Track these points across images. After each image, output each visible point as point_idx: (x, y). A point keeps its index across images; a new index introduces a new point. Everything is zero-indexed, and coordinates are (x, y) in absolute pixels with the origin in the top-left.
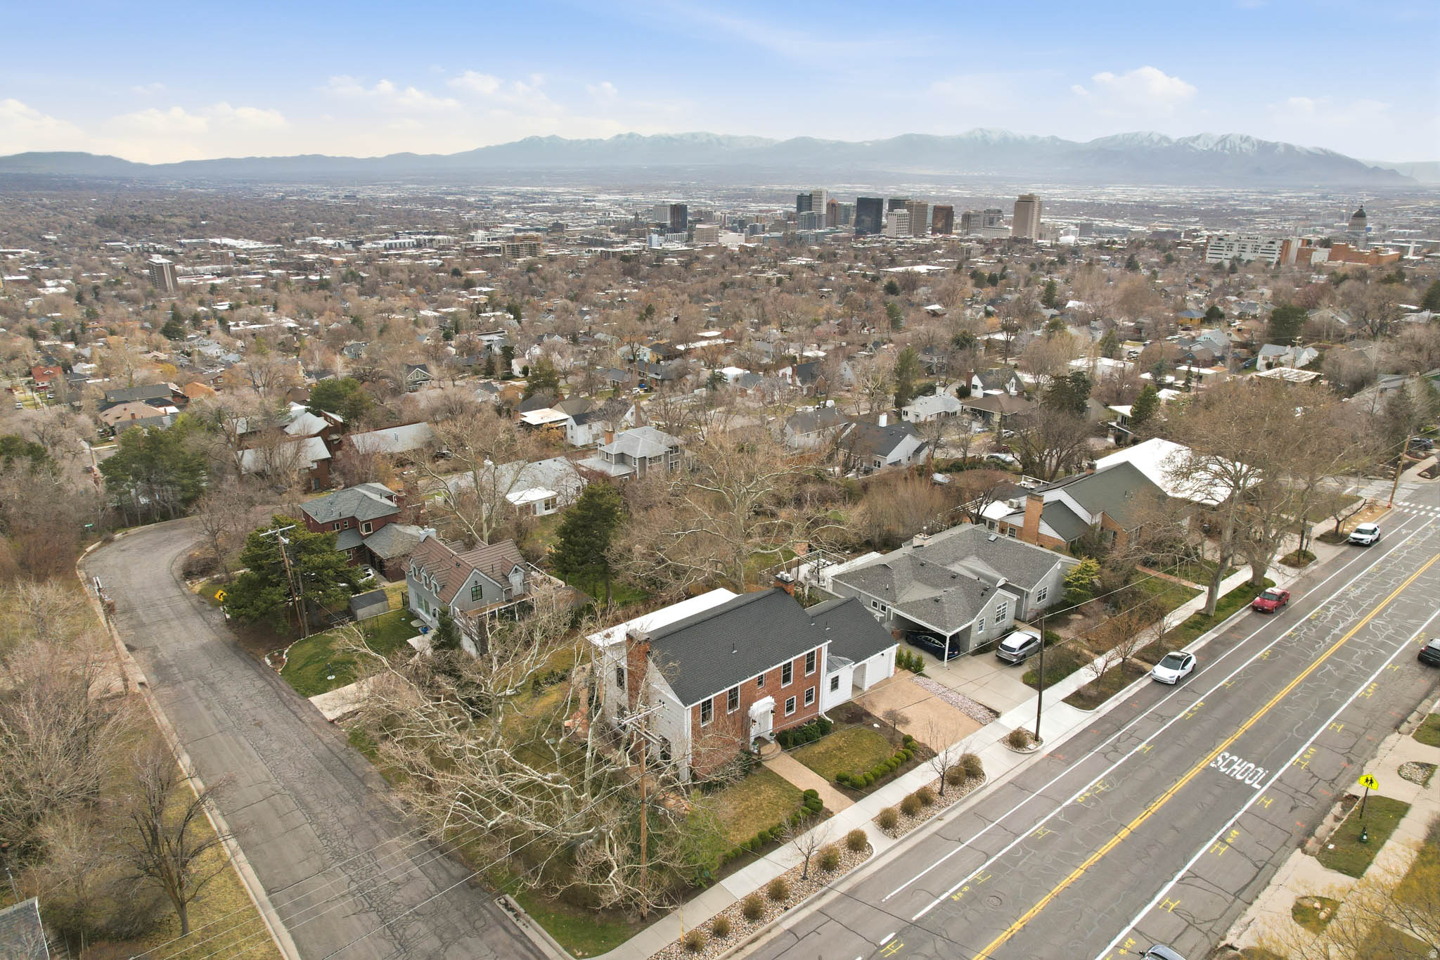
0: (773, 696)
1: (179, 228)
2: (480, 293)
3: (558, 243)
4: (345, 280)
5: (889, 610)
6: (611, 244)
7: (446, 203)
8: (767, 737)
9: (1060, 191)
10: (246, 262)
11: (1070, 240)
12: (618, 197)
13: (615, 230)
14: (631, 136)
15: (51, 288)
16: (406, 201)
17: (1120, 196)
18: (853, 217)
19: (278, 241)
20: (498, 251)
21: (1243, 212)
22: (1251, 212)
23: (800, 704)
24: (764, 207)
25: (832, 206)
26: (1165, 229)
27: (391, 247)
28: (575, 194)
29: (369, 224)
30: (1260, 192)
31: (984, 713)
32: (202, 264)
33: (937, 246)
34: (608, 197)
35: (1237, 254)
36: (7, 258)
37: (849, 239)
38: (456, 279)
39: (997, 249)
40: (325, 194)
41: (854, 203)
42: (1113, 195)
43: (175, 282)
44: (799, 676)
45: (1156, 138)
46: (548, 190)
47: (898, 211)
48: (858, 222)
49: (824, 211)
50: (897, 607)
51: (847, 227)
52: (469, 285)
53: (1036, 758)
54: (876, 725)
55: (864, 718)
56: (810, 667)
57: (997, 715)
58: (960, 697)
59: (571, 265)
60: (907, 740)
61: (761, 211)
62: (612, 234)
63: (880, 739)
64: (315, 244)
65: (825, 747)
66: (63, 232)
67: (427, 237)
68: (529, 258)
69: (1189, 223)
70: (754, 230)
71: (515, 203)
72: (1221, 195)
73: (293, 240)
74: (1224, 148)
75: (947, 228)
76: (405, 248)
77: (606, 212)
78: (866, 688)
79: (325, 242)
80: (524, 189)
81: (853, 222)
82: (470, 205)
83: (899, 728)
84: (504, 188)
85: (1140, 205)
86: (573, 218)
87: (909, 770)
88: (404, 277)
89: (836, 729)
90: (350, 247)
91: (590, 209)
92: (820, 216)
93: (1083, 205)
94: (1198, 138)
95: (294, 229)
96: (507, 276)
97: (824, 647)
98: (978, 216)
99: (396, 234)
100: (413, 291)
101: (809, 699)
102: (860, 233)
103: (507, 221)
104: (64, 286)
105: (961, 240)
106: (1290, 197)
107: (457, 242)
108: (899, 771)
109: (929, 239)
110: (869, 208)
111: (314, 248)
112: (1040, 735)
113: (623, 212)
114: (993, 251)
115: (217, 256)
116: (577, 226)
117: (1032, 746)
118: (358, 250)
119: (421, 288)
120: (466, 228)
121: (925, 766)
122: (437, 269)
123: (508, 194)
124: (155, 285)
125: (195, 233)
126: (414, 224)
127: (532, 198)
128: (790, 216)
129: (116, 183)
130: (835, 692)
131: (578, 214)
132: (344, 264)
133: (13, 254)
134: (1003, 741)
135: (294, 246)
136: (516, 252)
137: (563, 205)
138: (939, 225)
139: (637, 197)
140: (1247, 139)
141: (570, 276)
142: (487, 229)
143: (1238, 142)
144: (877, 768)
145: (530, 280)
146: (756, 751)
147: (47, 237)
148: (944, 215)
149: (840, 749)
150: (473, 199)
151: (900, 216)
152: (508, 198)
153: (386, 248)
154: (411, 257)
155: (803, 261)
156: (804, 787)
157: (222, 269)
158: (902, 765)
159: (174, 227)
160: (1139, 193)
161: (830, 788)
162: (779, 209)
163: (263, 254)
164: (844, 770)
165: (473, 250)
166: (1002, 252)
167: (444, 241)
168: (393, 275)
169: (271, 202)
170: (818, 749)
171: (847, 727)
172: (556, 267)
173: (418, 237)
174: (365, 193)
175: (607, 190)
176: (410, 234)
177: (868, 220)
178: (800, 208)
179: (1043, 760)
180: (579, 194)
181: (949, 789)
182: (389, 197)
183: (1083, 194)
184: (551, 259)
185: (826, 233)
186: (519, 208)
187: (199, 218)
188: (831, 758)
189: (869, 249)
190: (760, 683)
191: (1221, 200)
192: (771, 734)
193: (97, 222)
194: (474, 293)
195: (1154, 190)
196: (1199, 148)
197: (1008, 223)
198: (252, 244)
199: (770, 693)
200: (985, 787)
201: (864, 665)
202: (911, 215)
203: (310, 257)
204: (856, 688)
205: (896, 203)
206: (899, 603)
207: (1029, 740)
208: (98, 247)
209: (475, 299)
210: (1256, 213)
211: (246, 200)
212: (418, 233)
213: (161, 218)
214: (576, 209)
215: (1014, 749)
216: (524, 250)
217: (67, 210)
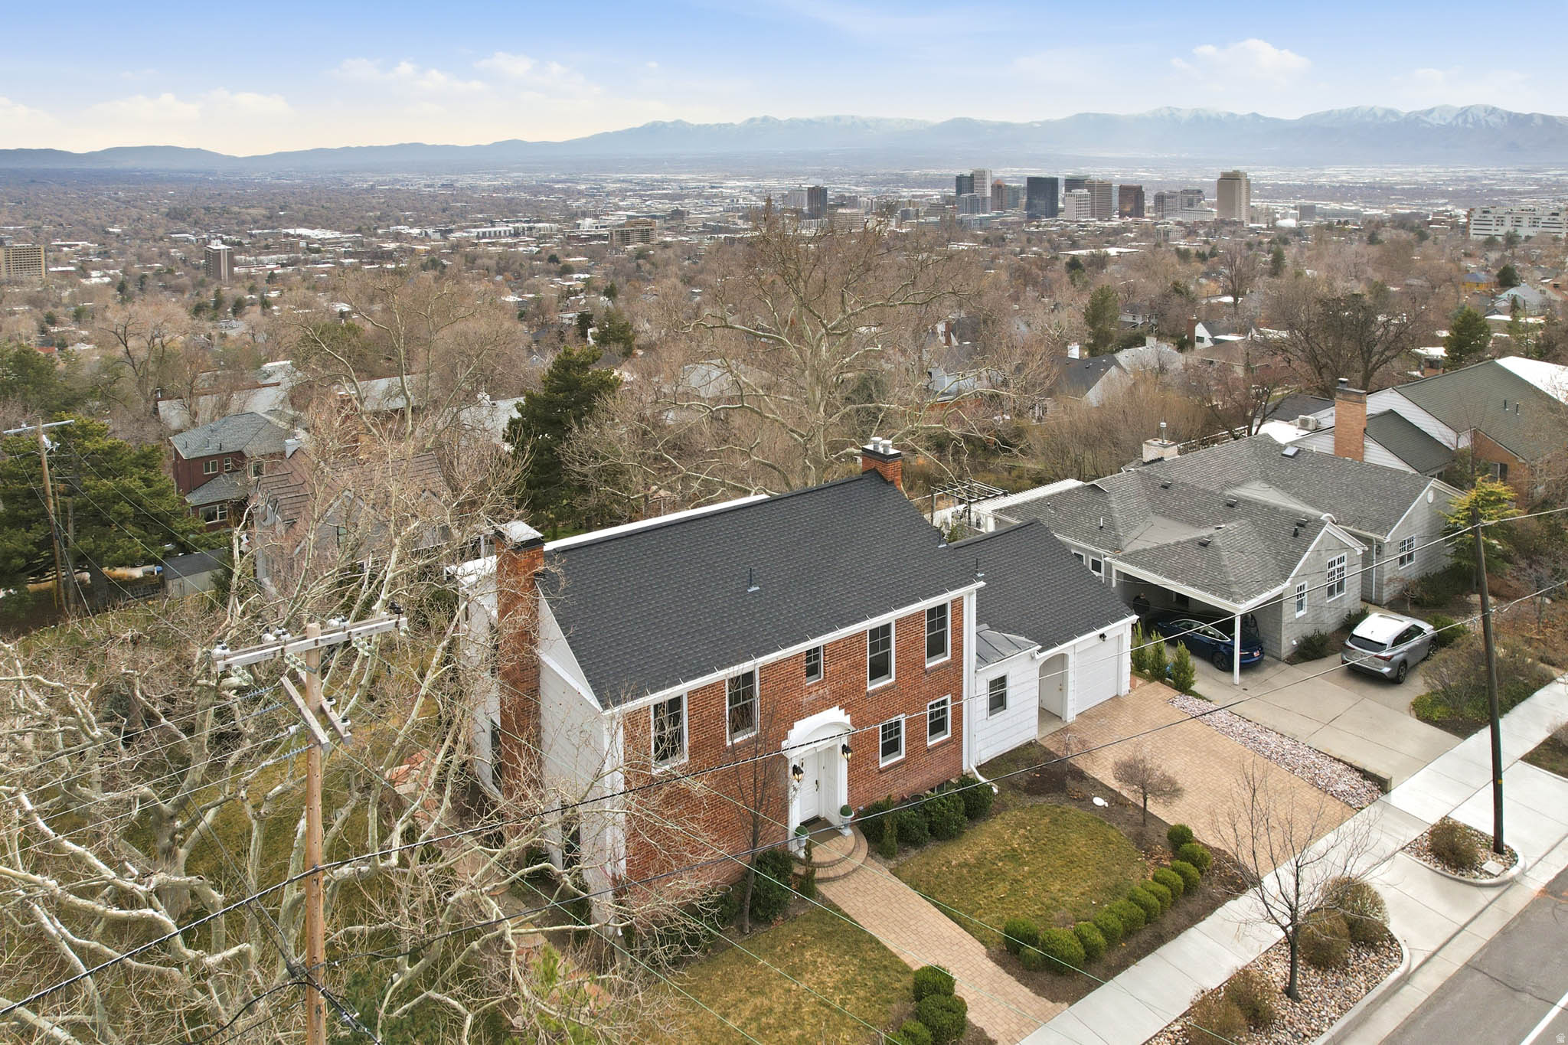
0: (847, 708)
1: (253, 219)
2: (578, 279)
3: (676, 230)
4: (424, 267)
5: (1109, 566)
6: (736, 231)
7: (553, 190)
8: (836, 820)
9: (1268, 174)
10: (318, 251)
11: (1290, 223)
12: (749, 184)
13: (744, 218)
14: (765, 119)
15: (96, 278)
16: (508, 189)
17: (1344, 178)
18: (1024, 200)
19: (359, 230)
20: (605, 238)
21: (1503, 192)
22: (1512, 192)
23: (915, 738)
24: (919, 192)
25: (998, 188)
26: (1408, 211)
27: (484, 235)
28: (700, 181)
29: (463, 214)
30: (1519, 170)
31: (1348, 782)
32: (268, 254)
33: (1127, 229)
34: (738, 184)
35: (1511, 230)
36: (61, 251)
37: (1020, 224)
38: (552, 266)
39: (1201, 232)
40: (419, 183)
41: (1024, 184)
42: (1335, 177)
43: (231, 271)
44: (911, 666)
45: (1380, 113)
46: (670, 177)
47: (1077, 192)
48: (1029, 206)
49: (989, 193)
50: (1125, 559)
51: (1018, 211)
52: (566, 271)
53: (1517, 900)
54: (1099, 801)
55: (1071, 783)
56: (936, 646)
57: (1382, 785)
58: (1287, 744)
59: (690, 253)
60: (1179, 837)
61: (914, 196)
62: (740, 222)
63: (1112, 835)
64: (399, 234)
65: (977, 850)
66: (130, 225)
67: (526, 225)
68: (641, 245)
69: (1437, 205)
70: (906, 215)
71: (631, 190)
72: (1469, 174)
73: (375, 229)
74: (1465, 121)
75: (1138, 211)
76: (500, 237)
77: (733, 198)
78: (1071, 716)
79: (411, 231)
80: (644, 176)
81: (1024, 207)
82: (580, 192)
83: (1155, 808)
84: (621, 176)
85: (1371, 187)
86: (696, 205)
87: (1194, 919)
88: (492, 263)
89: (1005, 807)
90: (438, 236)
91: (716, 196)
92: (984, 199)
93: (1301, 188)
94: (1431, 111)
95: (379, 219)
96: (612, 263)
97: (968, 595)
98: (1173, 197)
99: (492, 222)
100: (499, 278)
101: (938, 727)
102: (1031, 217)
103: (620, 208)
104: (109, 276)
105: (1156, 224)
106: (1561, 175)
107: (560, 230)
108: (1168, 923)
109: (1116, 222)
110: (1042, 190)
111: (397, 237)
112: (1507, 840)
113: (754, 198)
114: (1197, 235)
115: (286, 244)
116: (697, 214)
117: (1492, 865)
118: (446, 238)
119: (508, 274)
120: (573, 216)
121: (1242, 906)
122: (532, 257)
123: (623, 181)
124: (208, 274)
125: (270, 224)
126: (514, 212)
127: (652, 185)
128: (948, 200)
129: (201, 175)
130: (1000, 716)
131: (701, 201)
132: (428, 252)
133: (70, 246)
134: (1413, 848)
135: (376, 235)
136: (625, 238)
137: (685, 192)
138: (1128, 209)
139: (772, 183)
140: (1494, 110)
141: (686, 263)
142: (596, 217)
143: (1482, 114)
144: (1113, 911)
145: (638, 266)
146: (802, 854)
147: (111, 230)
148: (1132, 195)
149: (1013, 856)
150: (583, 187)
151: (1078, 197)
152: (624, 185)
153: (478, 237)
154: (506, 245)
155: (963, 246)
156: (916, 958)
157: (289, 259)
158: (1175, 903)
159: (249, 218)
160: (1367, 174)
161: (990, 966)
162: (935, 195)
163: (337, 243)
164: (1026, 914)
165: (578, 238)
166: (1207, 235)
167: (545, 229)
168: (479, 262)
169: (361, 192)
170: (960, 854)
171: (1029, 801)
172: (670, 253)
173: (517, 225)
174: (464, 181)
175: (737, 176)
176: (507, 222)
177: (1041, 203)
178: (959, 191)
179: (1535, 903)
180: (705, 181)
181: (1311, 980)
182: (489, 186)
183: (1298, 177)
184: (666, 246)
185: (993, 218)
186: (636, 195)
187: (278, 208)
188: (993, 877)
189: (1045, 233)
190: (812, 671)
191: (1474, 179)
192: (844, 811)
193: (167, 215)
194: (571, 280)
195: (1386, 171)
196: (1435, 123)
197: (1212, 205)
198: (329, 234)
199: (836, 699)
200: (1406, 979)
201: (1063, 657)
202: (1092, 196)
203: (391, 246)
204: (1046, 714)
205: (1073, 183)
206: (1128, 550)
207: (1483, 852)
208: (161, 239)
209: (570, 286)
210: (1520, 193)
211: (333, 190)
212: (517, 222)
213: (236, 209)
214: (700, 196)
215: (1450, 873)
216: (635, 236)
217: (139, 203)
